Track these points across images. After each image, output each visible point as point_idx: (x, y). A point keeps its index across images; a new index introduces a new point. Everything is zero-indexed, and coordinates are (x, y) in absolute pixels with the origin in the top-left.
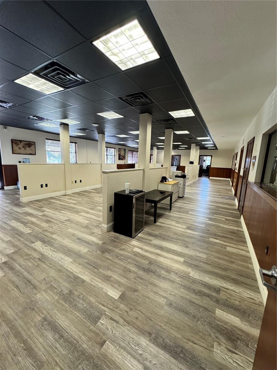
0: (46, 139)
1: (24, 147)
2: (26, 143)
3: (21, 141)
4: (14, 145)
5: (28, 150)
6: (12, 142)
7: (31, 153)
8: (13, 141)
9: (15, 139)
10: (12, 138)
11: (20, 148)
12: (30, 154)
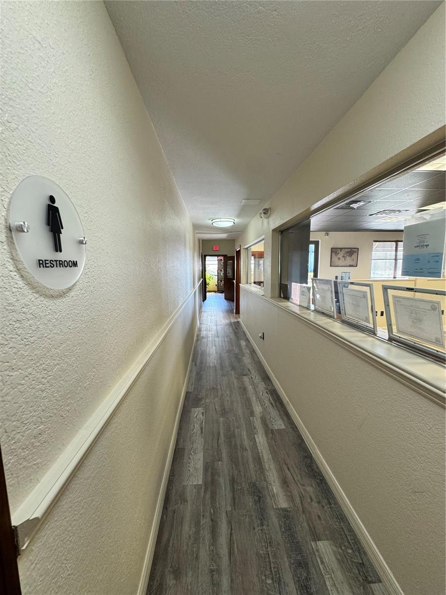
0: (374, 241)
1: (343, 257)
2: (347, 250)
3: (341, 249)
4: (333, 254)
5: (349, 261)
6: (332, 252)
7: (351, 264)
8: (333, 250)
9: (335, 247)
10: (332, 247)
11: (339, 259)
12: (350, 266)
